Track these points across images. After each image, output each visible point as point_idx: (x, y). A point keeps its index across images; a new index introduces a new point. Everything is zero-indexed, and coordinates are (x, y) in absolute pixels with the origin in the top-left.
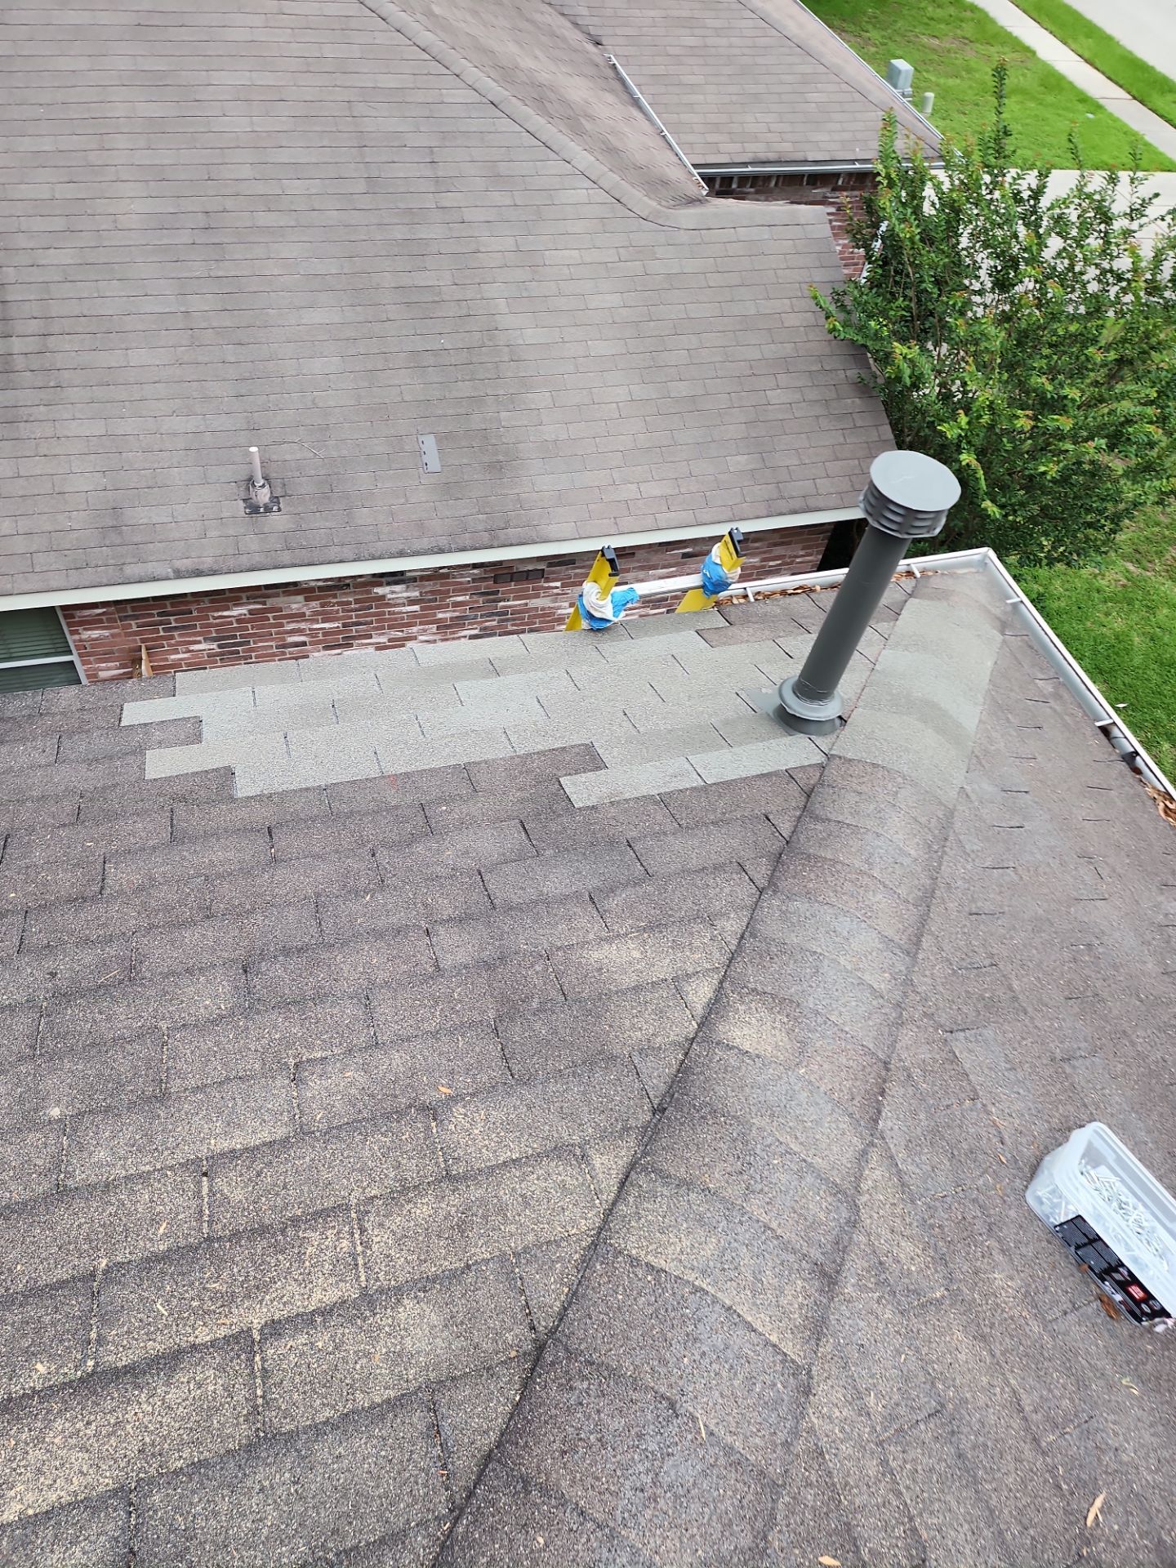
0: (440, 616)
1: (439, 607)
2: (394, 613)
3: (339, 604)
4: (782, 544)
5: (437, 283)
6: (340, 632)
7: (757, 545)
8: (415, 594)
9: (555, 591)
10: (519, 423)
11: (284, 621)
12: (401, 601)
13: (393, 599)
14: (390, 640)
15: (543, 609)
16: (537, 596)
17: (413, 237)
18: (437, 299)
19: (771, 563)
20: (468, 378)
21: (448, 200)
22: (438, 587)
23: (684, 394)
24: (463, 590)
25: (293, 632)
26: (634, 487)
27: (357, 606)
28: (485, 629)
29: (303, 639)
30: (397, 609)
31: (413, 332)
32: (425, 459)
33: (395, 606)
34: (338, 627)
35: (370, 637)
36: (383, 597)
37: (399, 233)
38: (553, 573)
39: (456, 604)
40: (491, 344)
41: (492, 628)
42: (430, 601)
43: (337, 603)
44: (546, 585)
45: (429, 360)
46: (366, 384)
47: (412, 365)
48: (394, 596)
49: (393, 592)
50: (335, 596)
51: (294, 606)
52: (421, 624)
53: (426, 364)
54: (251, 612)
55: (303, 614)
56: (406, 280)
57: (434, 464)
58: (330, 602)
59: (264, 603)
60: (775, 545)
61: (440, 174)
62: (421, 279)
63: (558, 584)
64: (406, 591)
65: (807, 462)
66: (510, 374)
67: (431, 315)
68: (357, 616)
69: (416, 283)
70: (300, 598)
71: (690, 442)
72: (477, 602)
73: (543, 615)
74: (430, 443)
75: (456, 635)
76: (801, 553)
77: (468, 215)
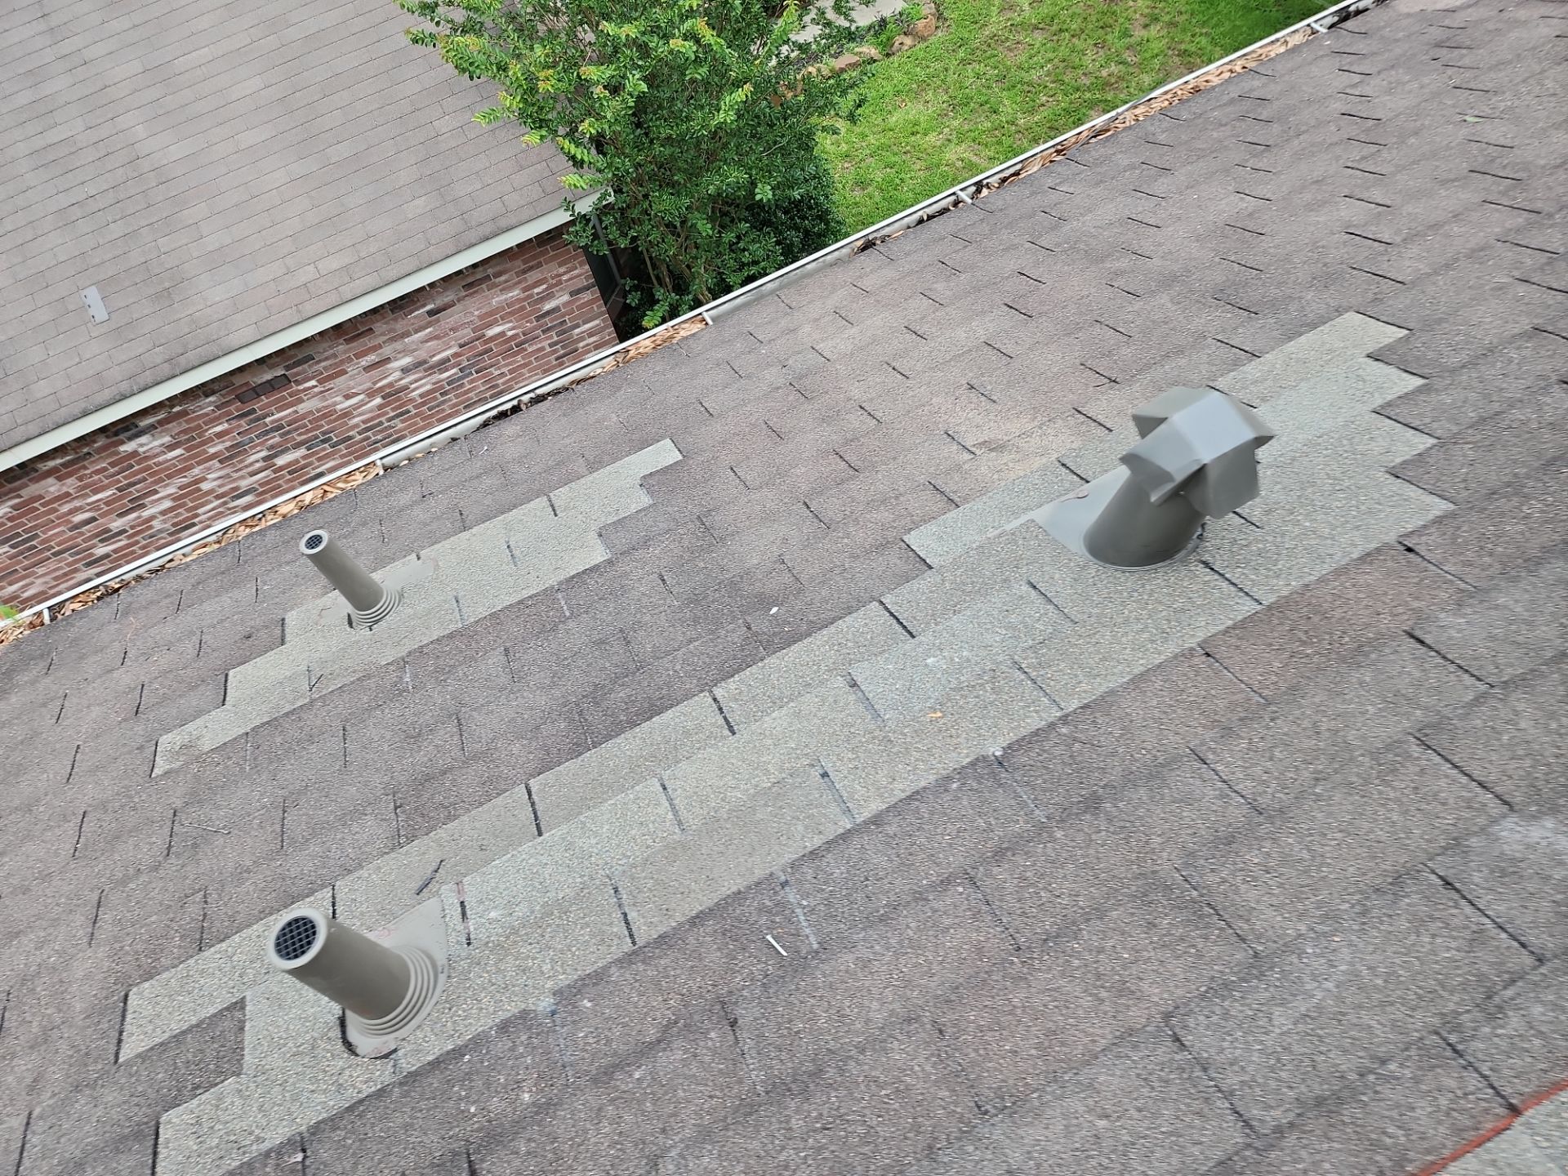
0: (212, 451)
1: (204, 443)
2: (160, 464)
3: (97, 472)
4: (531, 268)
5: (70, 134)
6: (120, 498)
7: (503, 278)
8: (167, 439)
9: (316, 390)
10: (180, 244)
11: (55, 505)
12: (158, 450)
13: (147, 451)
14: (180, 488)
15: (318, 411)
16: (301, 401)
17: (38, 97)
18: (73, 150)
19: (536, 290)
20: (118, 217)
21: (66, 47)
22: (185, 426)
23: (346, 155)
24: (215, 421)
25: (72, 512)
26: (311, 268)
27: (116, 469)
28: (272, 447)
29: (87, 515)
30: (161, 459)
31: (55, 192)
32: (91, 312)
33: (155, 456)
34: (114, 494)
35: (156, 492)
36: (135, 453)
37: (23, 98)
38: (297, 374)
39: (220, 435)
40: (136, 174)
41: (279, 445)
42: (188, 440)
43: (93, 472)
44: (300, 387)
45: (77, 212)
46: (20, 260)
47: (61, 224)
48: (145, 448)
49: (142, 445)
50: (85, 468)
51: (52, 489)
52: (199, 464)
53: (75, 218)
54: (15, 507)
55: (68, 494)
56: (39, 142)
57: (100, 313)
58: (86, 475)
59: (19, 496)
60: (524, 272)
61: (53, 24)
62: (53, 136)
63: (313, 383)
64: (154, 440)
65: (490, 182)
66: (160, 198)
67: (71, 168)
68: (125, 478)
69: (50, 142)
70: (51, 480)
71: (361, 202)
72: (240, 426)
73: (324, 416)
74: (93, 295)
75: (246, 463)
76: (562, 270)
77: (88, 54)
